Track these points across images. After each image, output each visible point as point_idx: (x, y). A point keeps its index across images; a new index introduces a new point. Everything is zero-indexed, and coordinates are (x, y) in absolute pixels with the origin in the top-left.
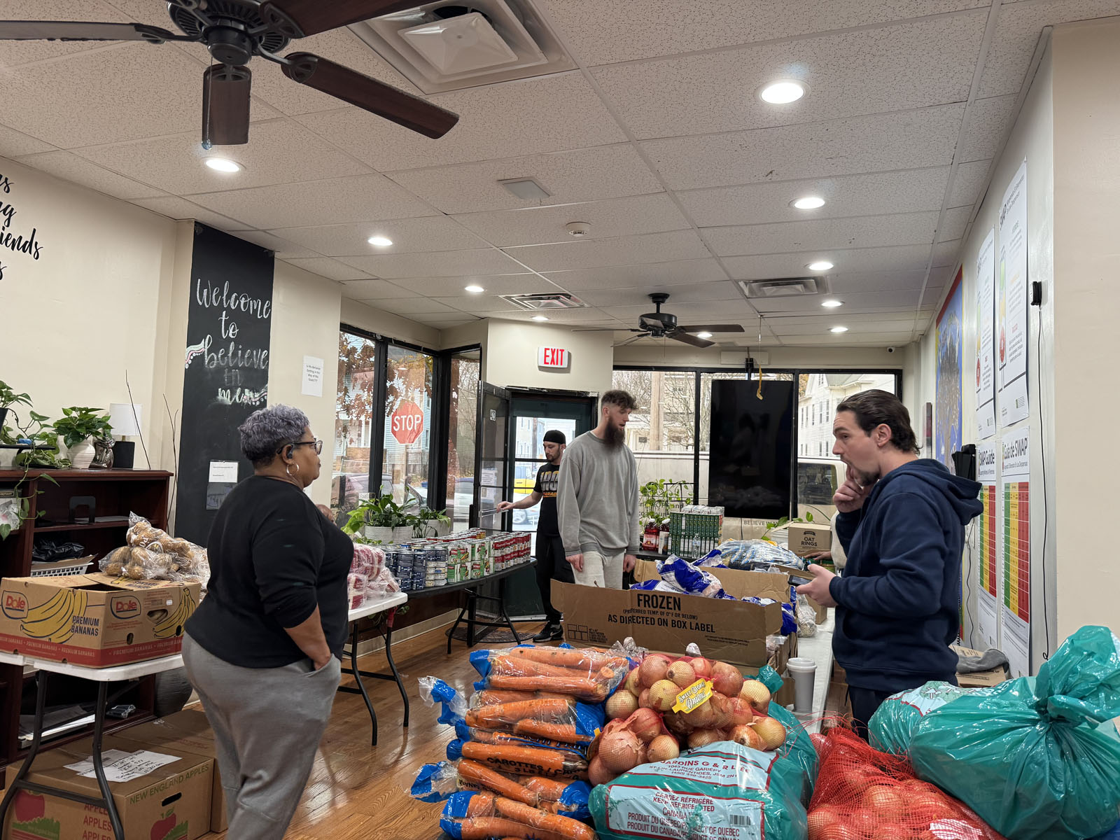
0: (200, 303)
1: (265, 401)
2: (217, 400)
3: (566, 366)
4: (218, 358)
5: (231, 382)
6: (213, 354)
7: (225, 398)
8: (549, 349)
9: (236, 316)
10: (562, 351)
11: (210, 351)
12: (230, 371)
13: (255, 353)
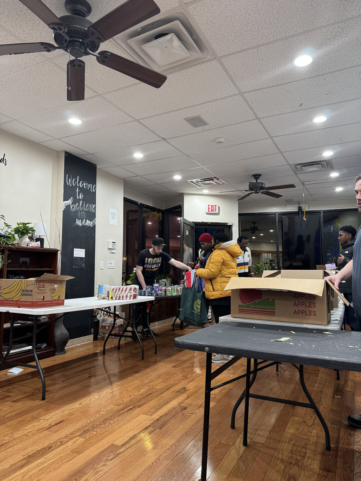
0: (68, 184)
1: (95, 225)
2: (76, 224)
3: (218, 212)
4: (76, 206)
5: (81, 217)
6: (74, 205)
7: (79, 223)
8: (210, 205)
9: (82, 190)
10: (216, 206)
11: (72, 204)
12: (81, 212)
13: (90, 206)
